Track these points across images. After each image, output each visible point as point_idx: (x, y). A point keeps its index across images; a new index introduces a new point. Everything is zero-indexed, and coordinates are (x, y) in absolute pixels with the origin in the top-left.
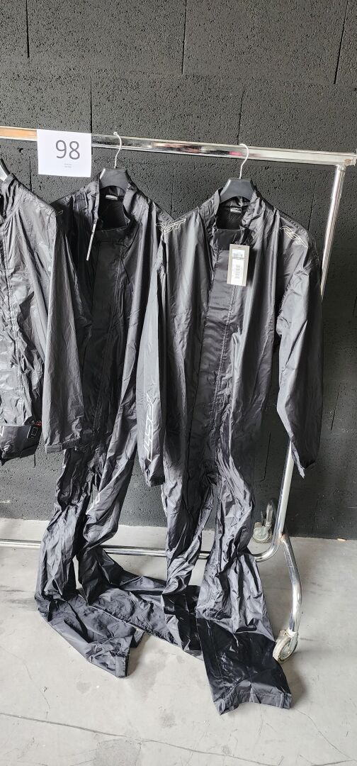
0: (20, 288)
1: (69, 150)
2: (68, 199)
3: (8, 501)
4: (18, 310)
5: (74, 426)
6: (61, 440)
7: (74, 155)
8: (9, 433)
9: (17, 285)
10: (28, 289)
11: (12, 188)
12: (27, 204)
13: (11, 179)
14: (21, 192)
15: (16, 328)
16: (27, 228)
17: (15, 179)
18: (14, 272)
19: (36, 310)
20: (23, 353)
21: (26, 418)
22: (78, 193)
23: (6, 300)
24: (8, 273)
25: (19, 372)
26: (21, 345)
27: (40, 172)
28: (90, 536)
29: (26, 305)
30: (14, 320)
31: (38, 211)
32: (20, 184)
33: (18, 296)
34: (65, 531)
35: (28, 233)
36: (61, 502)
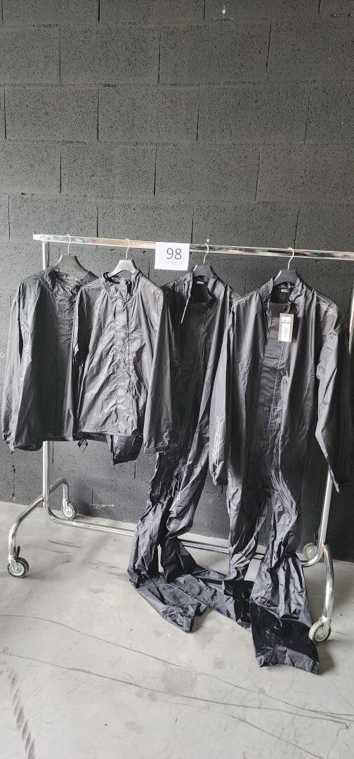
0: (136, 341)
1: (175, 253)
2: (172, 284)
3: (113, 505)
4: (134, 355)
5: (165, 436)
6: (155, 445)
7: (178, 257)
8: (121, 441)
9: (135, 339)
10: (142, 342)
11: (138, 277)
12: (146, 287)
13: (138, 272)
14: (143, 280)
15: (132, 367)
16: (145, 302)
17: (140, 272)
18: (134, 330)
19: (146, 356)
20: (135, 384)
21: (133, 429)
22: (179, 280)
23: (127, 348)
24: (130, 331)
25: (131, 398)
26: (134, 379)
27: (156, 268)
28: (172, 527)
29: (139, 352)
30: (131, 362)
31: (152, 292)
32: (143, 275)
33: (135, 346)
34: (153, 521)
35: (145, 306)
36: (152, 500)
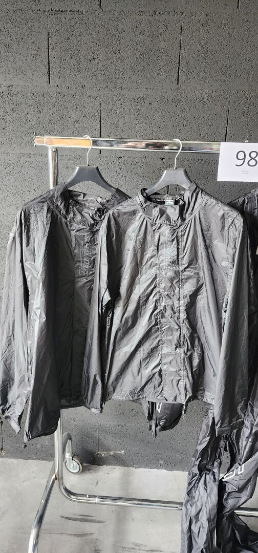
0: (190, 281)
1: (248, 158)
2: (241, 200)
4: (187, 300)
5: (239, 407)
6: (230, 422)
7: (253, 162)
8: (166, 409)
9: (189, 278)
10: (198, 281)
11: (195, 195)
12: (207, 208)
13: (195, 186)
14: (202, 199)
15: (183, 316)
16: (205, 228)
17: (197, 187)
18: (187, 267)
19: (204, 301)
20: (187, 338)
21: (187, 398)
22: (250, 195)
23: (176, 291)
24: (181, 268)
25: (183, 355)
26: (185, 330)
27: (218, 180)
28: (230, 503)
29: (194, 296)
30: (183, 309)
31: (220, 214)
32: (202, 191)
33: (188, 288)
35: (205, 233)
36: (200, 469)
